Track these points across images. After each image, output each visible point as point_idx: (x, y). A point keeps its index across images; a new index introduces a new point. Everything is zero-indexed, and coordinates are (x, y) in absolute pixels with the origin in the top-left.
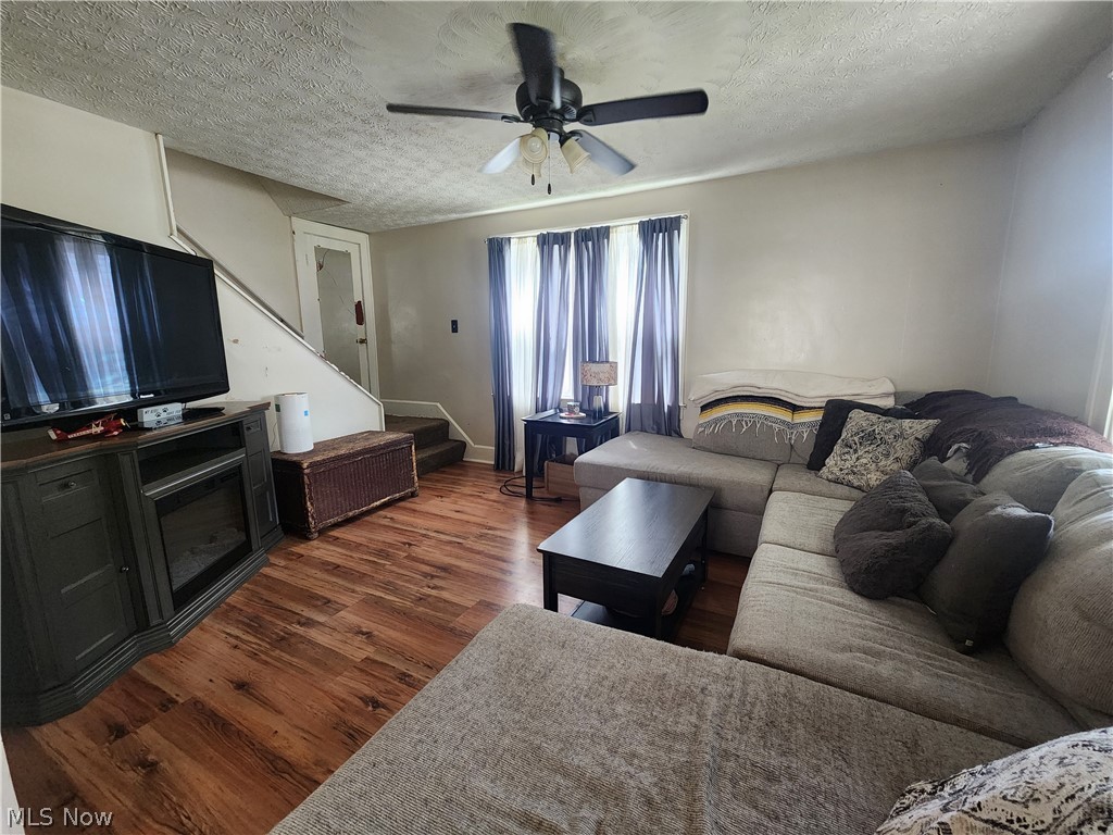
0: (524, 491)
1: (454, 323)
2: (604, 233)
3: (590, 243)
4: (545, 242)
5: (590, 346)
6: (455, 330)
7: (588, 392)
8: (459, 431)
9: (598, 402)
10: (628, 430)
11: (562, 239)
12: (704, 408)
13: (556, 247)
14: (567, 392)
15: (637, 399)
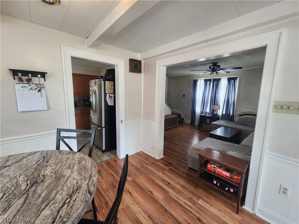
0: (198, 129)
1: (184, 95)
2: (220, 79)
3: (216, 81)
4: (206, 81)
5: (214, 101)
6: (184, 96)
7: (213, 111)
8: (183, 116)
9: (215, 113)
10: (222, 119)
11: (210, 80)
12: (240, 116)
13: (208, 82)
14: (208, 110)
15: (224, 113)
